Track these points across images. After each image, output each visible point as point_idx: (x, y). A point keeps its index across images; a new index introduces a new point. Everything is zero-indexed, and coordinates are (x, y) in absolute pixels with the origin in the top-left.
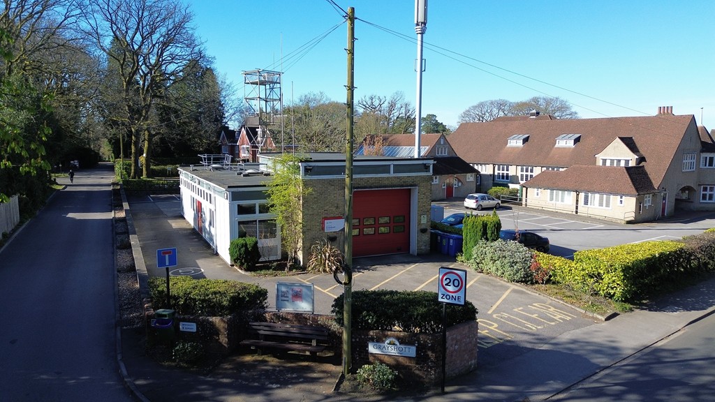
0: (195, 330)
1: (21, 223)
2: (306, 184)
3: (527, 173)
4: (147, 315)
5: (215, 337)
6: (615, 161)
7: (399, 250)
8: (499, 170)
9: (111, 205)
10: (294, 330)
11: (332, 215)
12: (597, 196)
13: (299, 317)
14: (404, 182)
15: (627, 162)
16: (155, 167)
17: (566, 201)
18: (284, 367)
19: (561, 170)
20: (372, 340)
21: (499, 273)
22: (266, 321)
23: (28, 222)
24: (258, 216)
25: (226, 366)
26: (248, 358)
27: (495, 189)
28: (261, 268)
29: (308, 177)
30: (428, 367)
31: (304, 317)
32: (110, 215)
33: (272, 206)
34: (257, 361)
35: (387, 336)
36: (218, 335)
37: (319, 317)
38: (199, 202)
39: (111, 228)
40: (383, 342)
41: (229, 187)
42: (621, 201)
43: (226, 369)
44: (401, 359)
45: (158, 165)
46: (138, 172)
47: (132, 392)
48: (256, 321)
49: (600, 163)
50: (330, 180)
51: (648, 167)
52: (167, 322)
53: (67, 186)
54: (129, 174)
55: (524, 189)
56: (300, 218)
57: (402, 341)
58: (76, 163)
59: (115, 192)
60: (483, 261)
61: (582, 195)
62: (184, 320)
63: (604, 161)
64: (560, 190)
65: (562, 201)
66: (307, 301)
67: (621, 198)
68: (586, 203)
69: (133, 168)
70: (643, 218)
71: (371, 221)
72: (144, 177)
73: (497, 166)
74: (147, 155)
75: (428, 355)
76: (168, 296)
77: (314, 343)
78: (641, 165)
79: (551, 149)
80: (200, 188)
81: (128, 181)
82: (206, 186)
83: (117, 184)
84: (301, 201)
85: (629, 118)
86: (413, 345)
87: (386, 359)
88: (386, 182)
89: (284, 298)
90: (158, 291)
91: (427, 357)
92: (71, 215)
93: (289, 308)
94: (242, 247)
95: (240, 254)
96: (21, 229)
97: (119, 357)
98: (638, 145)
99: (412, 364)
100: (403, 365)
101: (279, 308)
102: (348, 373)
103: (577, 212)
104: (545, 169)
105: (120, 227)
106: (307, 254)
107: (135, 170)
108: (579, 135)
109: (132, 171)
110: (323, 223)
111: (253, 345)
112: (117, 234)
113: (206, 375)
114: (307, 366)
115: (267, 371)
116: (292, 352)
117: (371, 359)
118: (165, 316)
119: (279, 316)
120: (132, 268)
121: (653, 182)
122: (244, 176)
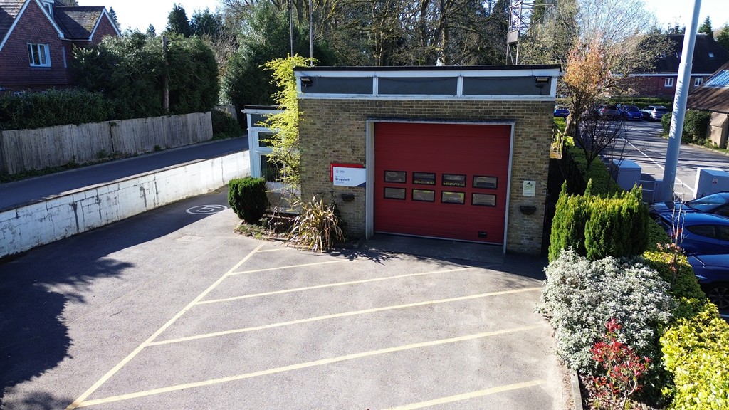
7: (482, 237)
11: (346, 160)
14: (486, 112)
29: (304, 96)
50: (342, 102)
84: (298, 133)
88: (447, 111)
110: (331, 171)
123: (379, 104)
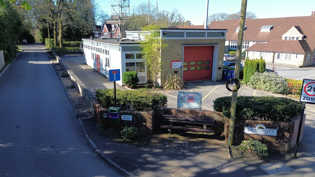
0: (131, 120)
1: (6, 65)
2: (164, 42)
3: (246, 45)
4: (101, 111)
5: (144, 123)
6: (292, 38)
7: (206, 78)
8: (232, 43)
9: (49, 58)
10: (191, 119)
11: (176, 60)
12: (284, 54)
13: (192, 111)
14: (212, 42)
15: (297, 38)
16: (65, 42)
17: (268, 57)
18: (189, 141)
19: (263, 42)
20: (247, 125)
21: (268, 89)
22: (172, 114)
23: (9, 65)
24: (136, 60)
25: (154, 141)
26: (165, 136)
27: (231, 52)
28: (140, 87)
29: (165, 38)
30: (284, 142)
31: (196, 112)
32: (51, 62)
33: (144, 54)
34: (171, 138)
35: (257, 124)
36: (146, 122)
37: (206, 112)
38: (97, 55)
39: (53, 68)
40: (255, 127)
41: (121, 44)
42: (297, 57)
43: (155, 143)
44: (266, 138)
45: (66, 41)
46: (58, 44)
47: (104, 159)
48: (166, 114)
49: (283, 38)
50: (176, 40)
51: (308, 40)
52: (116, 115)
53: (24, 50)
54: (53, 45)
55: (247, 52)
56: (159, 60)
57: (268, 126)
58: (25, 41)
59: (49, 53)
60: (257, 83)
61: (276, 54)
62: (124, 114)
63: (286, 38)
64: (265, 52)
65: (266, 57)
66: (197, 102)
67: (297, 55)
68: (278, 58)
69: (55, 42)
70: (307, 65)
71: (194, 63)
72: (60, 46)
73: (231, 42)
74: (61, 36)
75: (285, 135)
76: (115, 99)
77: (205, 127)
78: (304, 40)
79: (258, 33)
80: (98, 47)
81: (54, 48)
82: (102, 46)
83: (49, 49)
84: (160, 52)
85: (297, 17)
86: (275, 128)
87: (256, 137)
88: (203, 42)
89: (181, 101)
90: (106, 96)
91: (284, 136)
92: (30, 62)
93: (185, 106)
94: (130, 76)
95: (129, 80)
96: (6, 68)
97: (87, 136)
98: (303, 30)
99: (273, 140)
100: (267, 141)
101: (179, 106)
102: (232, 145)
103: (273, 62)
104: (255, 42)
105: (58, 68)
106: (163, 80)
107: (56, 43)
108: (272, 26)
109: (55, 43)
110: (171, 64)
111: (169, 129)
112: (58, 70)
113: (145, 147)
114: (203, 141)
115: (181, 144)
116: (188, 132)
117: (245, 137)
118: (115, 111)
119: (181, 111)
120: (74, 86)
121: (311, 48)
122: (122, 41)
123: (186, 40)
